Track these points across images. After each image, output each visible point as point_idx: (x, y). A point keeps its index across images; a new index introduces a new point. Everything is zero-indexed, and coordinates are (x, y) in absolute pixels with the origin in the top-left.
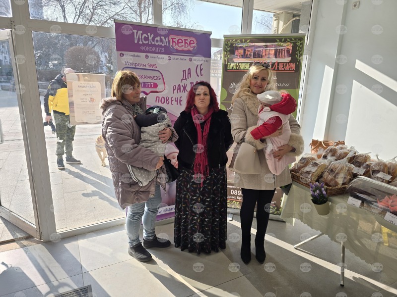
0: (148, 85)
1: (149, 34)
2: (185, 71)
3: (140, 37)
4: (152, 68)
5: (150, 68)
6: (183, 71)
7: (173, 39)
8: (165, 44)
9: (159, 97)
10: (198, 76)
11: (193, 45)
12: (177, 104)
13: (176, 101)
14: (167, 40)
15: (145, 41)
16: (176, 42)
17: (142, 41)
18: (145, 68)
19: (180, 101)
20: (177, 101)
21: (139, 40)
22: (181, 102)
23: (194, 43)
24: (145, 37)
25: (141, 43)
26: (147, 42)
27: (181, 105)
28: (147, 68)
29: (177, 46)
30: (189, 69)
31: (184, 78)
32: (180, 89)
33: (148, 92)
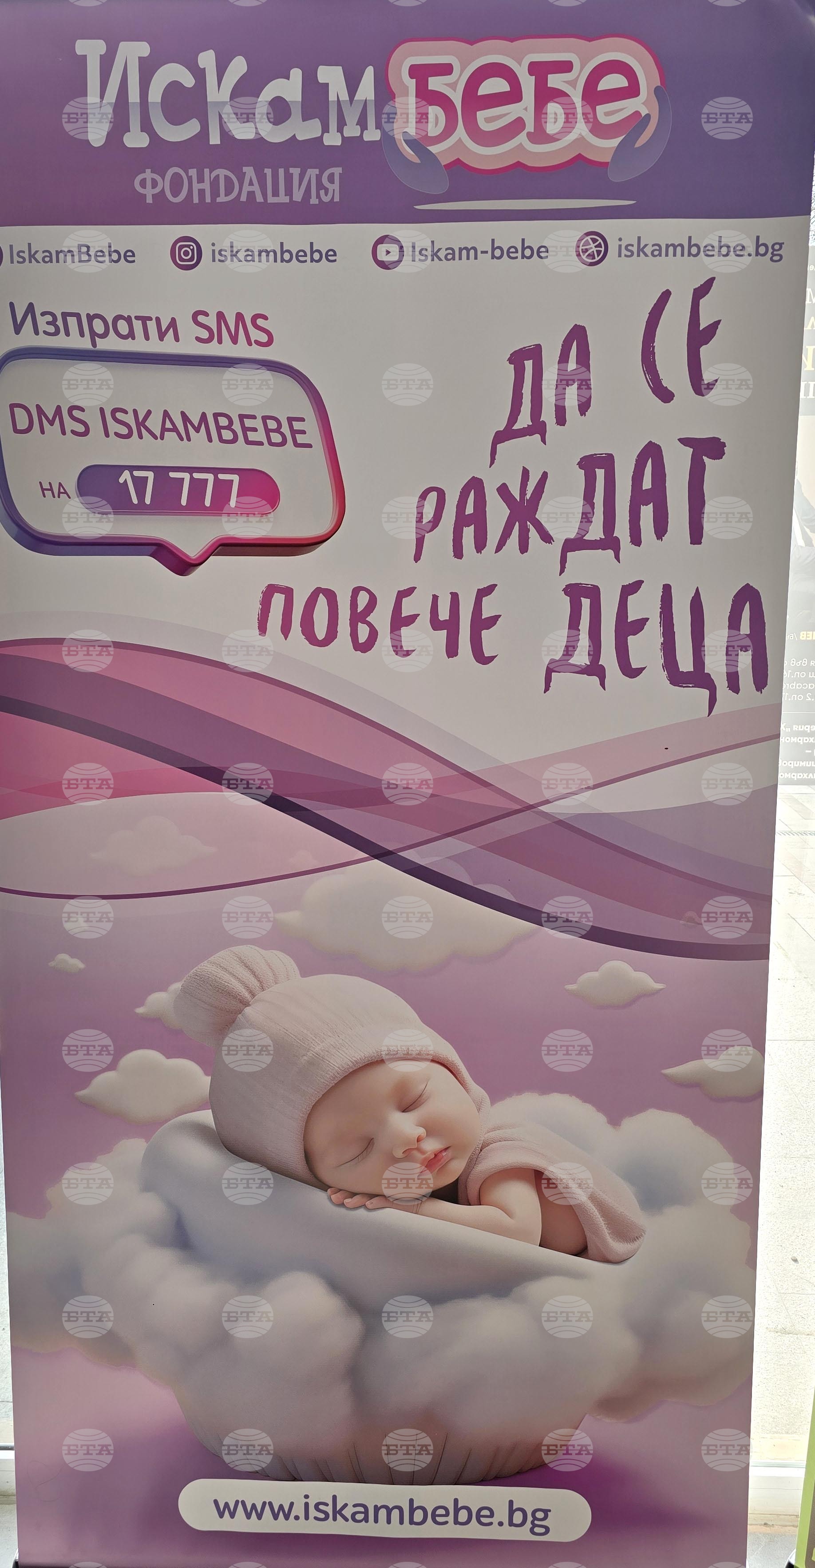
0: (198, 487)
1: (207, 60)
2: (535, 353)
3: (134, 96)
4: (226, 349)
5: (213, 349)
6: (517, 359)
7: (420, 73)
8: (353, 131)
9: (288, 592)
10: (665, 395)
11: (629, 106)
12: (452, 650)
13: (436, 624)
14: (367, 89)
15: (175, 118)
16: (457, 98)
17: (147, 126)
18: (168, 346)
19: (481, 623)
20: (451, 626)
21: (120, 125)
22: (486, 635)
23: (632, 90)
24: (174, 87)
25: (136, 139)
26: (190, 129)
27: (482, 658)
28: (188, 347)
29: (460, 131)
30: (578, 335)
31: (524, 420)
32: (479, 520)
33: (192, 551)
